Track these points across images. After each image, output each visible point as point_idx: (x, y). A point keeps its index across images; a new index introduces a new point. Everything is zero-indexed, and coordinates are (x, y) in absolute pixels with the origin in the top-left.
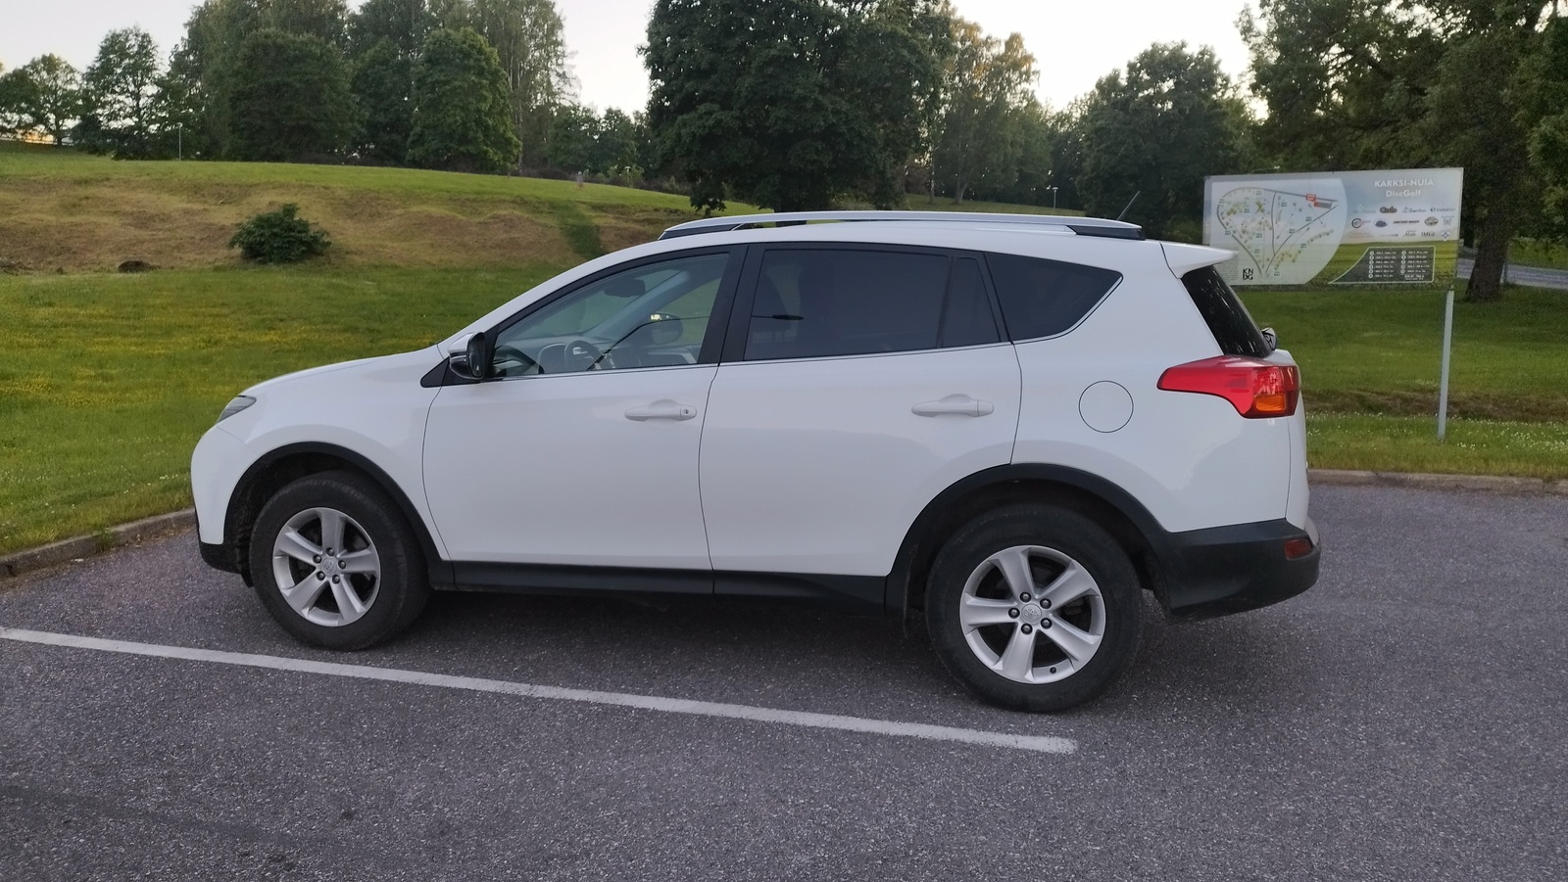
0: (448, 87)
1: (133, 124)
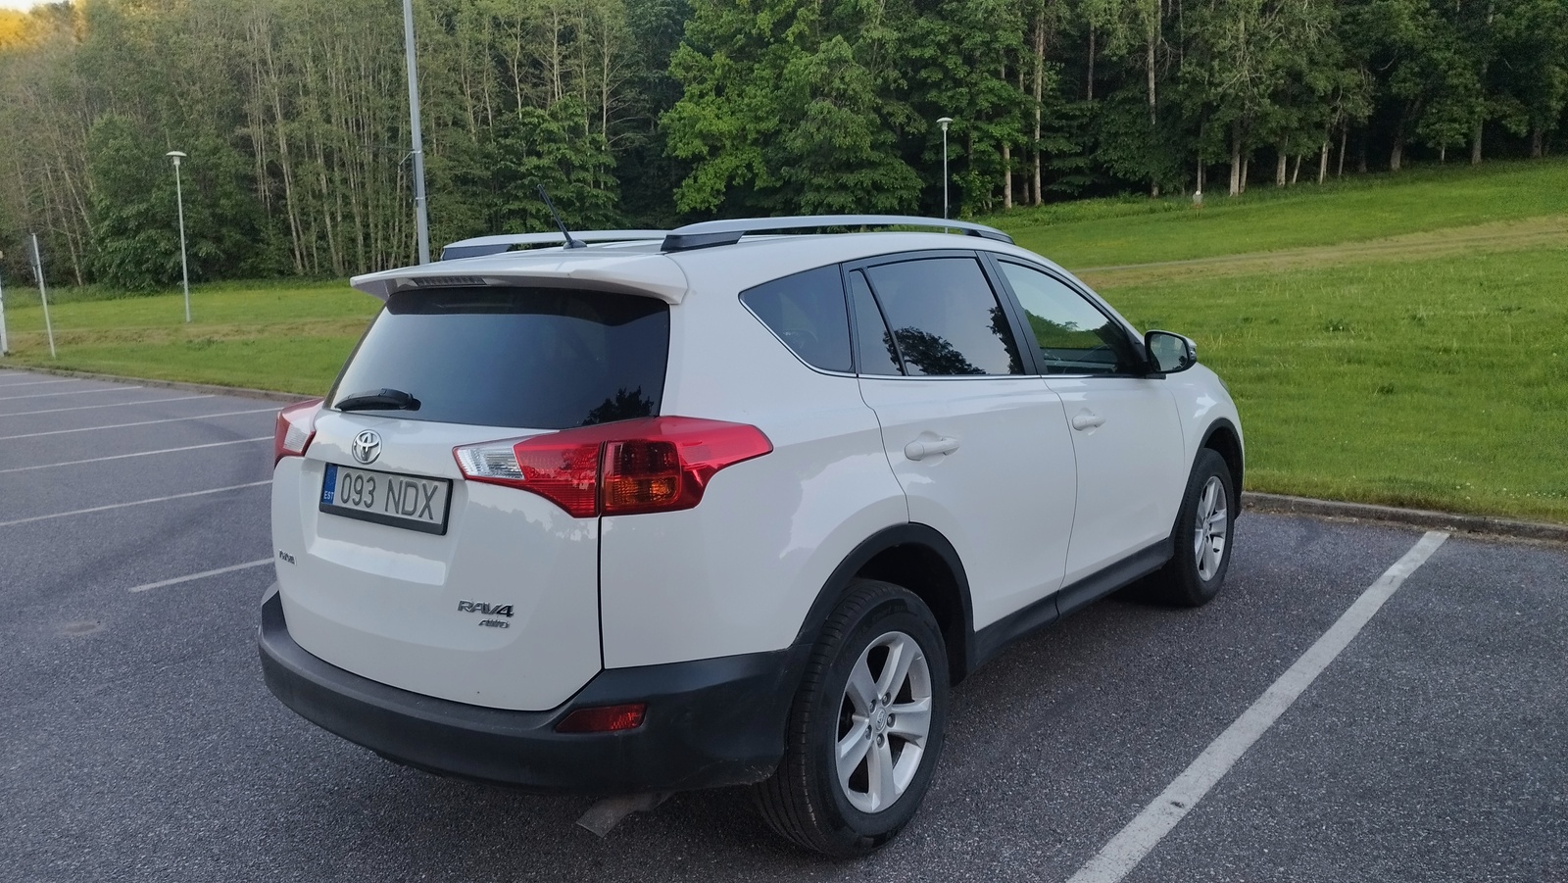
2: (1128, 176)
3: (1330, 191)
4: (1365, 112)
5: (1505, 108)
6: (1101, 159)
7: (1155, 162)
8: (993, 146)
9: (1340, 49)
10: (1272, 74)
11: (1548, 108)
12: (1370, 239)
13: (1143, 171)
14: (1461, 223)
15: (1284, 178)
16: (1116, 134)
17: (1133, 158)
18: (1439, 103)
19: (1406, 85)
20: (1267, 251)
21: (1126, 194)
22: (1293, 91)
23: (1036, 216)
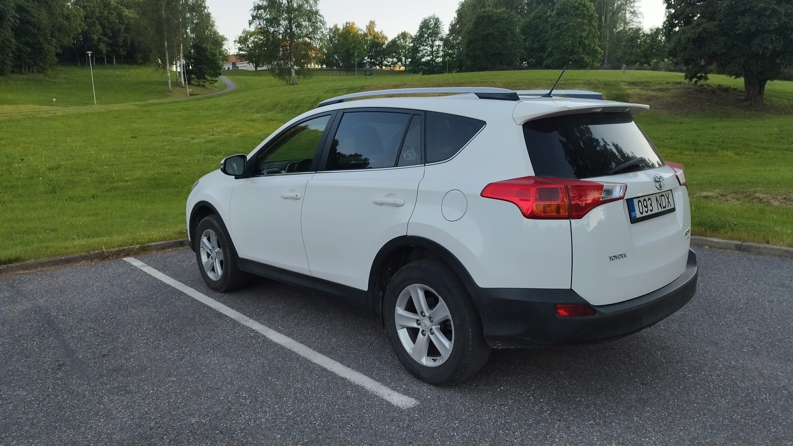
0: (566, 26)
1: (430, 59)
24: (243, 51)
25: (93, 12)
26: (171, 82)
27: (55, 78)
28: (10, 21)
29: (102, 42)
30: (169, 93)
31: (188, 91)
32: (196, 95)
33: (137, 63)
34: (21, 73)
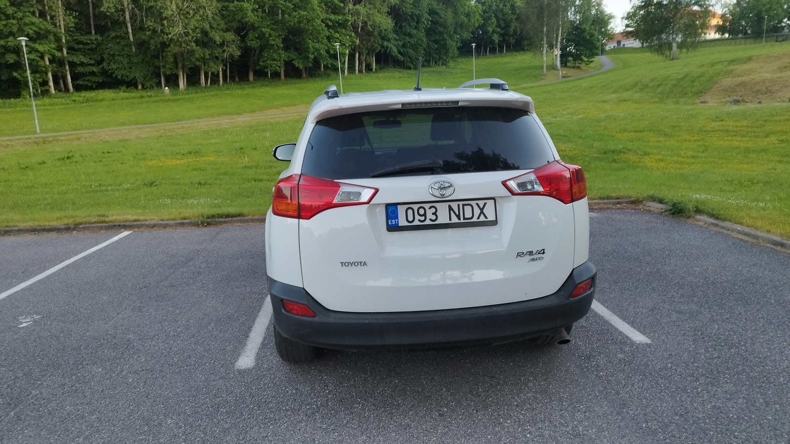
2: (124, 78)
3: (227, 89)
4: (237, 53)
5: (293, 56)
6: (107, 68)
7: (138, 71)
8: (39, 57)
9: (223, 22)
10: (194, 31)
11: (308, 57)
12: (255, 112)
13: (132, 76)
14: (289, 105)
15: (204, 83)
16: (113, 55)
17: (125, 68)
18: (267, 52)
19: (254, 44)
20: (212, 117)
21: (124, 88)
22: (205, 41)
23: (74, 98)
24: (630, 27)
25: (490, 7)
26: (546, 66)
27: (454, 69)
28: (425, 24)
29: (495, 33)
30: (543, 77)
31: (561, 74)
32: (569, 77)
33: (523, 50)
34: (429, 66)
